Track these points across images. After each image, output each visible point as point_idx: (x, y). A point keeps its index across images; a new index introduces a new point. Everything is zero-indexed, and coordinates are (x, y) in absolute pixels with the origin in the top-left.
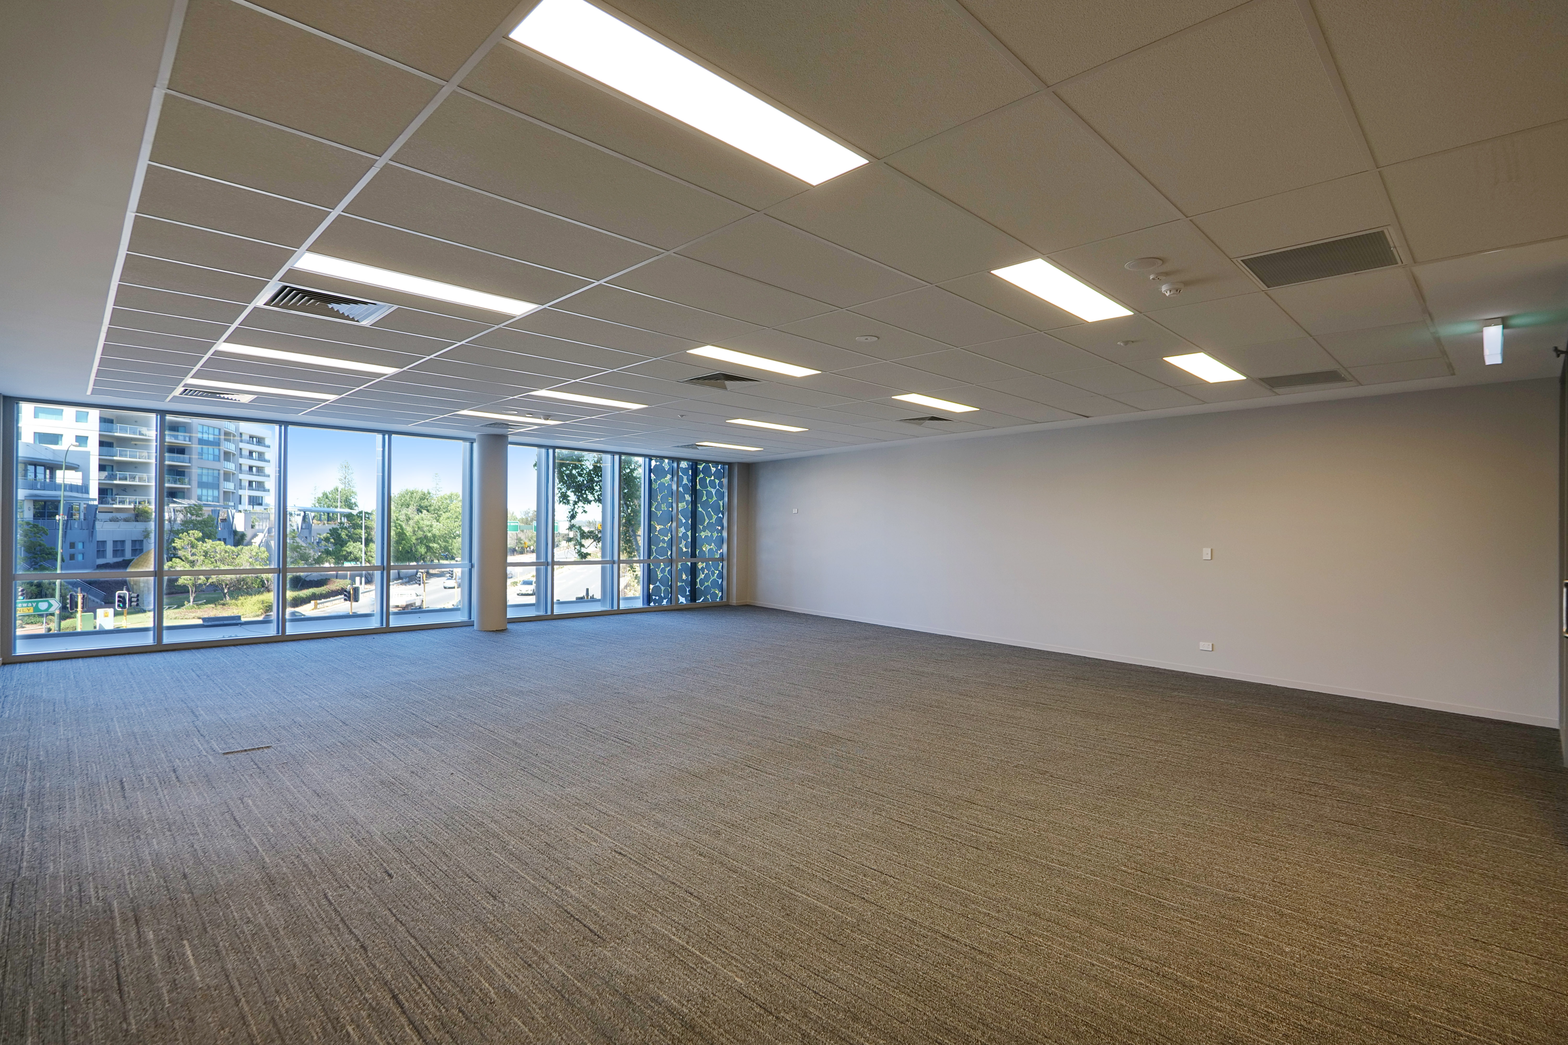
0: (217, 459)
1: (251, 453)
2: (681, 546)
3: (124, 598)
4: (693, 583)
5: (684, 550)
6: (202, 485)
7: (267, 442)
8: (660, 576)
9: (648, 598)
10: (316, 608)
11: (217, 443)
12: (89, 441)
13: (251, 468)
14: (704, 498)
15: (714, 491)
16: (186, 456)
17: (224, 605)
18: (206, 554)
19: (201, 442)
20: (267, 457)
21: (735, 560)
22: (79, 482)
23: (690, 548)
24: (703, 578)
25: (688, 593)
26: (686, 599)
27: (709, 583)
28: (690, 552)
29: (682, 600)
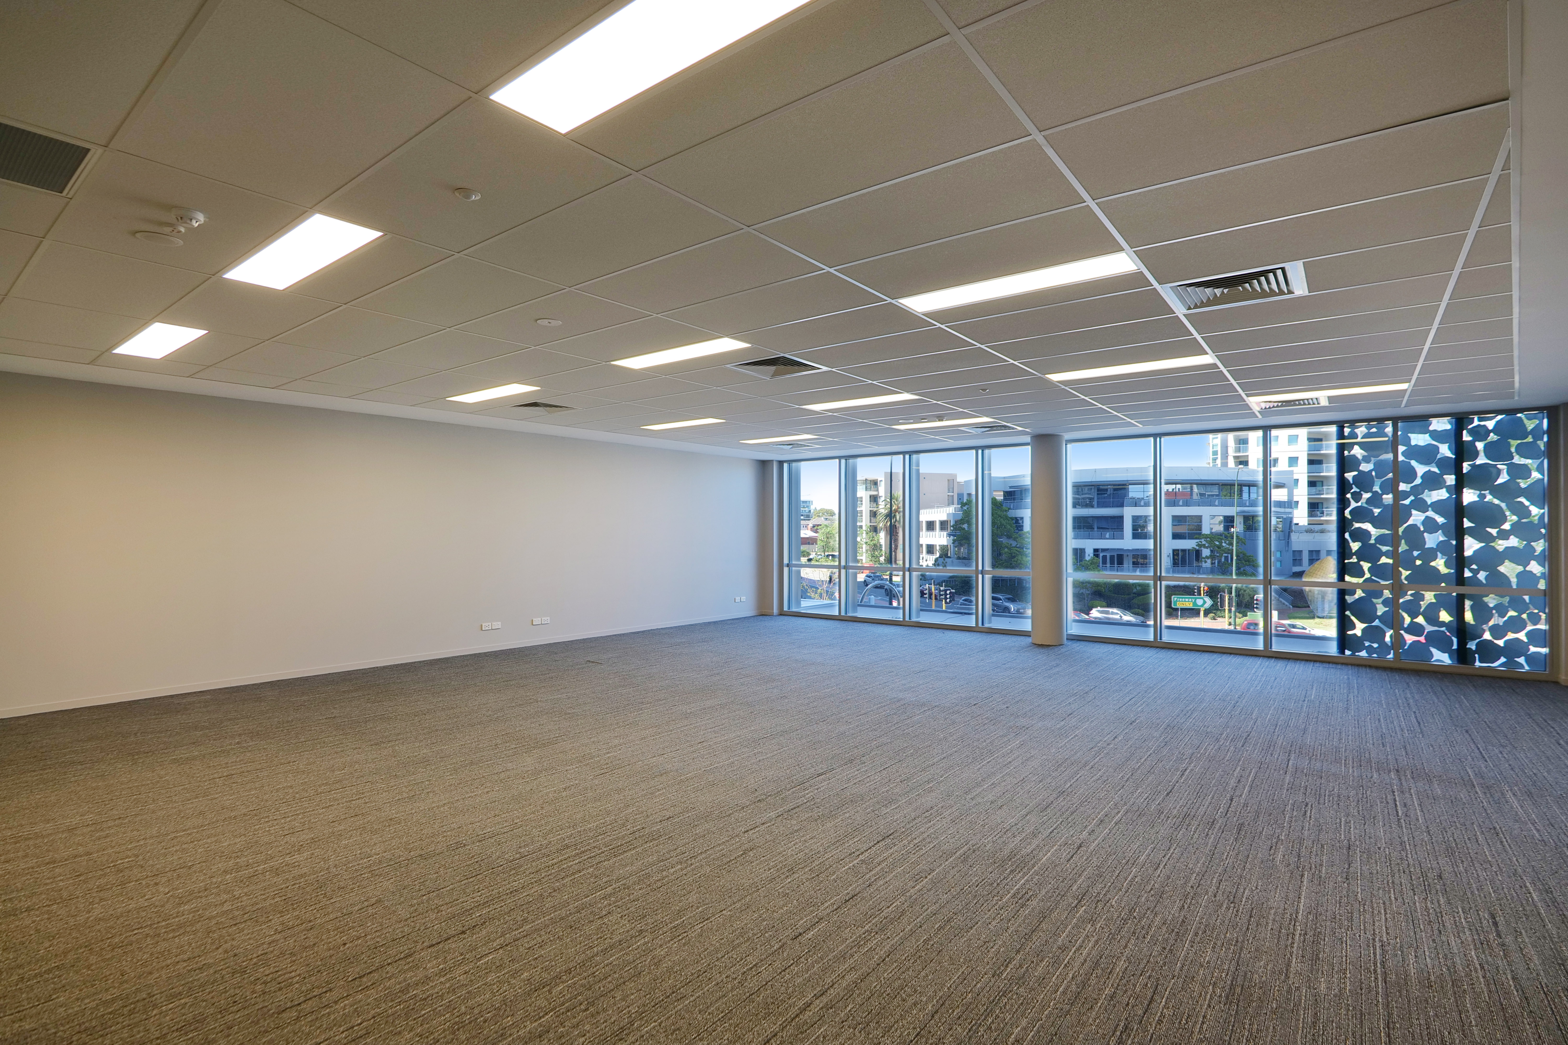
12: (1298, 461)
22: (1286, 499)
23: (1454, 567)
24: (1501, 624)
25: (1455, 647)
26: (1451, 657)
27: (1522, 636)
28: (1454, 574)
29: (1441, 657)
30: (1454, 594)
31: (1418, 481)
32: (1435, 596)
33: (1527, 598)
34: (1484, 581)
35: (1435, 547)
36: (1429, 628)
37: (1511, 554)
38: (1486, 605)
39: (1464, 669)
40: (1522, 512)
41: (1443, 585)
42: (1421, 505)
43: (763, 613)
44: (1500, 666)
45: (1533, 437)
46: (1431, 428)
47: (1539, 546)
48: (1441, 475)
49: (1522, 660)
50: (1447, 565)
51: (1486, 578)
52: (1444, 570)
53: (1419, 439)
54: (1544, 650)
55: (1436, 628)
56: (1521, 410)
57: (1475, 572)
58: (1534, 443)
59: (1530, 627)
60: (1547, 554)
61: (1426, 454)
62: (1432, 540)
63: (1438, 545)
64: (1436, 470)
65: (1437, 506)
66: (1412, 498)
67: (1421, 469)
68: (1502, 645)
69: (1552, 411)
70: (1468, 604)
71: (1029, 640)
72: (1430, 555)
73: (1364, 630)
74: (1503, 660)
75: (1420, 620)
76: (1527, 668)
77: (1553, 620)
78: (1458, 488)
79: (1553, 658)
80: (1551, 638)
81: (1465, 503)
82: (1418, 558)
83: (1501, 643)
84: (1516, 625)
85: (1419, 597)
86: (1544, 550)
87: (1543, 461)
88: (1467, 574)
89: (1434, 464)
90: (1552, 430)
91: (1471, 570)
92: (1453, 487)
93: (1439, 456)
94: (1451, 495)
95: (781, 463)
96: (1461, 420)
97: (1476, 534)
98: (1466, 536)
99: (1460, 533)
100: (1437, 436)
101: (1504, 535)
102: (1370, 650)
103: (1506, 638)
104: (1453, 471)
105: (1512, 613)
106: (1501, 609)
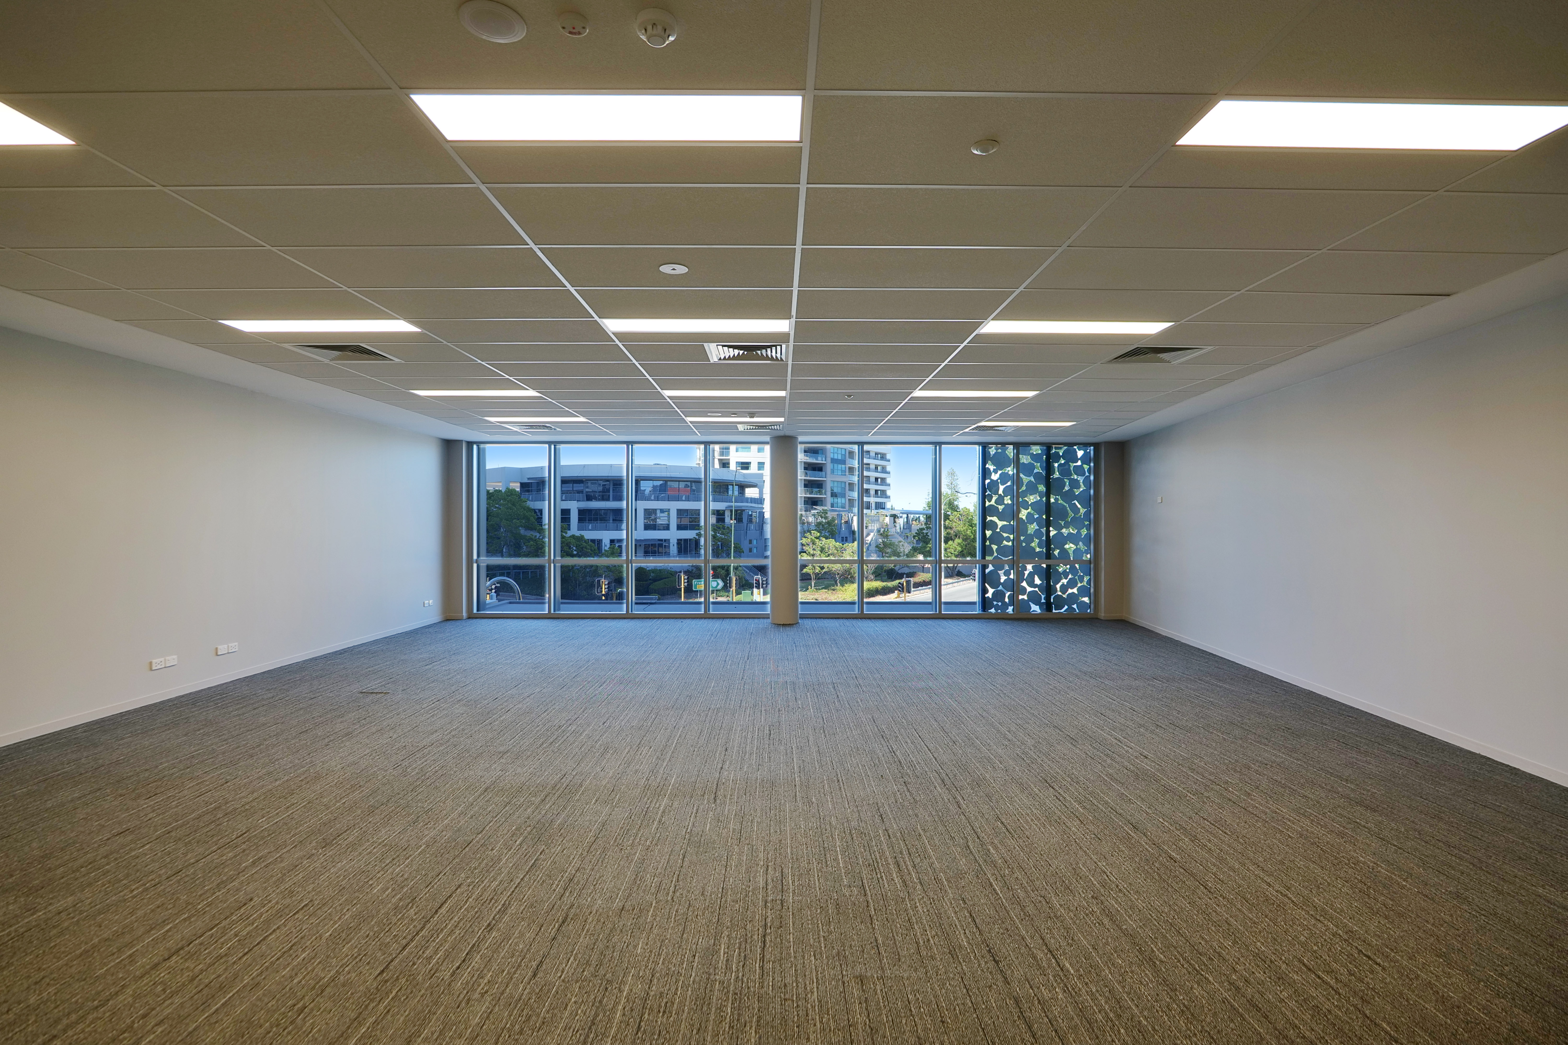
0: (843, 473)
1: (876, 468)
2: (1033, 545)
3: (758, 581)
4: (1049, 589)
5: (1038, 550)
6: (834, 495)
7: (888, 457)
8: (1003, 579)
9: (985, 603)
10: (898, 597)
11: (843, 462)
12: (752, 465)
13: (877, 479)
14: (1067, 488)
15: (1081, 479)
16: (823, 473)
17: (834, 590)
18: (822, 550)
19: (834, 461)
20: (888, 469)
21: (1103, 563)
22: (757, 496)
23: (1044, 547)
24: (1066, 584)
25: (1043, 601)
26: (1041, 608)
27: (1075, 590)
28: (1044, 553)
29: (1035, 608)
30: (1044, 566)
32: (1033, 567)
33: (1078, 566)
34: (1058, 556)
35: (1033, 534)
36: (1029, 589)
37: (1071, 538)
38: (1059, 572)
39: (1048, 615)
40: (1076, 510)
42: (1026, 505)
43: (449, 617)
44: (1065, 611)
46: (1031, 452)
47: (1085, 532)
48: (1038, 484)
49: (1075, 606)
50: (1040, 545)
51: (1060, 554)
54: (1086, 599)
55: (1033, 589)
56: (1075, 444)
57: (1054, 550)
59: (1079, 585)
61: (1028, 470)
62: (1033, 528)
63: (1035, 532)
64: (1035, 481)
65: (1036, 506)
66: (1021, 499)
68: (1066, 597)
69: (1096, 446)
71: (769, 621)
72: (1030, 539)
73: (993, 594)
74: (1066, 607)
75: (1024, 584)
76: (1078, 611)
79: (1090, 605)
80: (1090, 592)
81: (1050, 505)
84: (1072, 583)
85: (1024, 568)
86: (1086, 534)
88: (1050, 551)
89: (1033, 477)
90: (1096, 459)
91: (1052, 549)
92: (1044, 493)
93: (1036, 472)
94: (1041, 497)
95: (470, 444)
96: (1048, 447)
97: (1054, 525)
98: (1050, 526)
99: (1048, 524)
100: (1035, 457)
101: (1067, 526)
102: (997, 608)
103: (1068, 593)
104: (1044, 482)
105: (1071, 576)
106: (1065, 574)
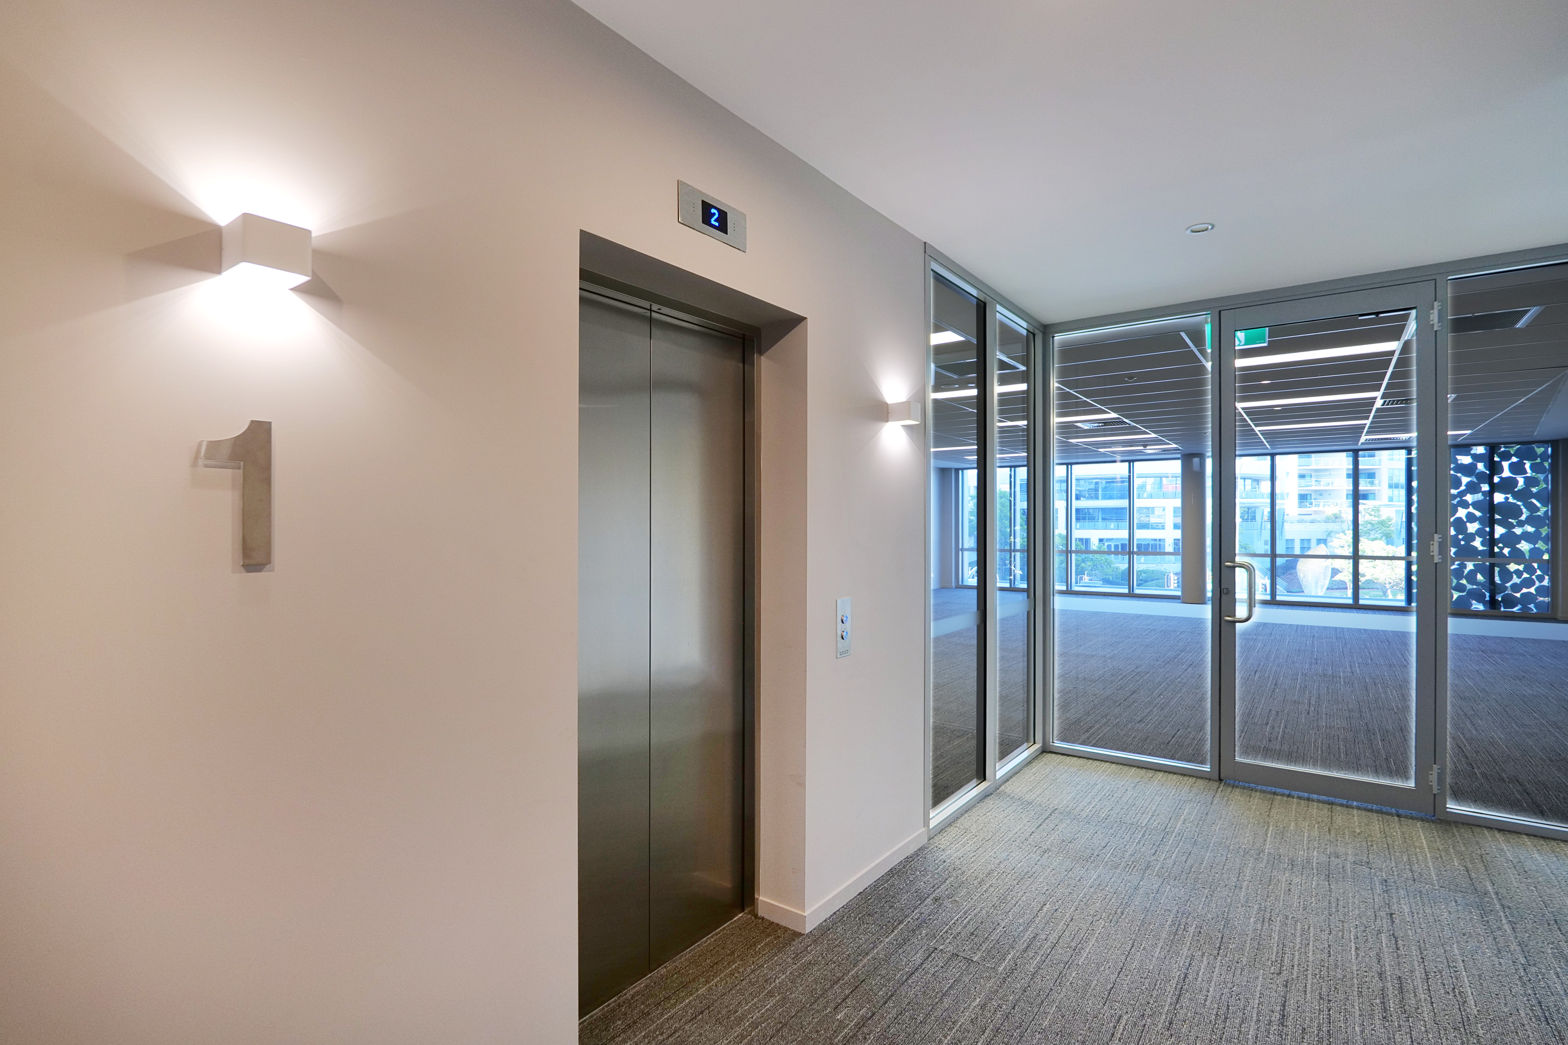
4: (1495, 588)
23: (1488, 546)
24: (1518, 583)
25: (1487, 598)
26: (1484, 606)
27: (1532, 590)
28: (1488, 551)
29: (1478, 605)
30: (1488, 564)
31: (1463, 488)
32: (1474, 565)
33: (1535, 565)
34: (1507, 555)
35: (1474, 532)
36: (1469, 587)
37: (1526, 536)
38: (1508, 570)
39: (1494, 612)
40: (1532, 508)
41: (1479, 557)
42: (1465, 505)
44: (1518, 610)
45: (1541, 460)
46: (1472, 452)
47: (1545, 531)
48: (1479, 484)
49: (1532, 606)
50: (1483, 544)
51: (1509, 553)
52: (1481, 548)
53: (1466, 460)
54: (1546, 599)
55: (1474, 587)
56: (1534, 442)
57: (1501, 549)
58: (1541, 463)
59: (1537, 584)
60: (1550, 536)
61: (1468, 470)
62: (1472, 527)
63: (1476, 531)
64: (1475, 480)
65: (1476, 505)
66: (1458, 499)
67: (1465, 480)
68: (1519, 597)
69: (1554, 443)
70: (1497, 569)
72: (1472, 537)
74: (1519, 607)
75: (1464, 582)
76: (1535, 611)
77: (1553, 580)
78: (1491, 493)
79: (1553, 604)
80: (1551, 591)
81: (1495, 503)
82: (1462, 539)
83: (1518, 595)
84: (1529, 583)
85: (1463, 566)
86: (1548, 533)
87: (1548, 475)
88: (1496, 550)
89: (1473, 477)
90: (1554, 456)
91: (1499, 548)
92: (1488, 493)
93: (1477, 471)
94: (1485, 497)
95: (957, 470)
96: (1492, 448)
97: (1502, 523)
98: (1496, 525)
99: (1492, 523)
100: (1477, 458)
101: (1521, 524)
103: (1522, 592)
104: (1488, 481)
105: (1525, 575)
106: (1519, 573)
